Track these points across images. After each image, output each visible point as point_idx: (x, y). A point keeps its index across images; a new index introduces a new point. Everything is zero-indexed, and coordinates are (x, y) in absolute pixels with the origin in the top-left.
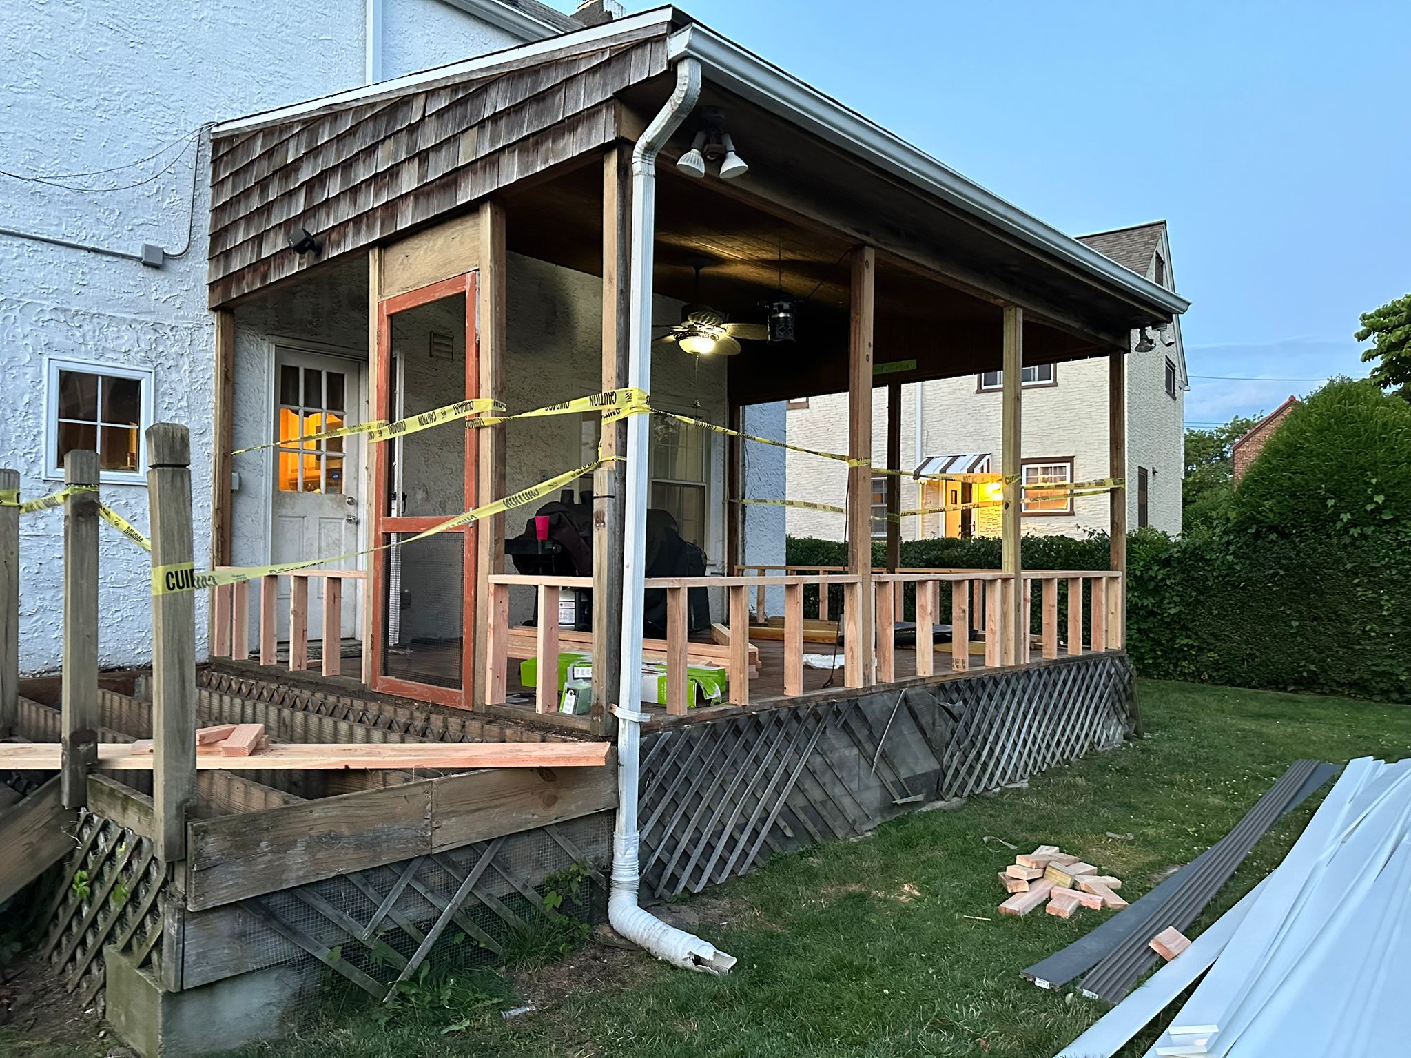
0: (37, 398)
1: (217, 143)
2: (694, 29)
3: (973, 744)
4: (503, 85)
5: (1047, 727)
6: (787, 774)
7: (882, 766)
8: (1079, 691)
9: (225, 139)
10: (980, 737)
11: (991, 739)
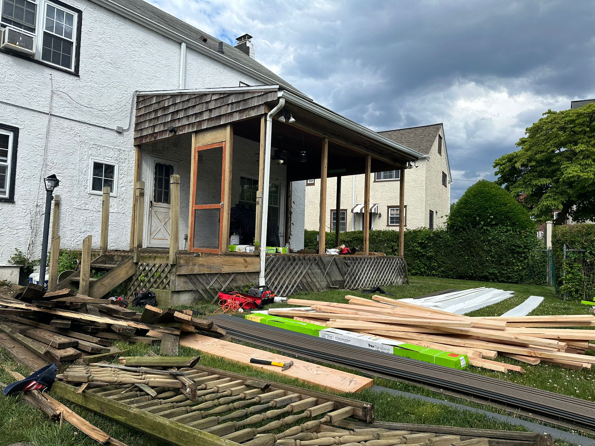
0: (88, 170)
1: (138, 97)
2: (284, 92)
3: (353, 275)
4: (234, 95)
5: (377, 275)
6: (301, 273)
7: (327, 276)
8: (387, 266)
9: (142, 96)
10: (356, 273)
11: (359, 274)
